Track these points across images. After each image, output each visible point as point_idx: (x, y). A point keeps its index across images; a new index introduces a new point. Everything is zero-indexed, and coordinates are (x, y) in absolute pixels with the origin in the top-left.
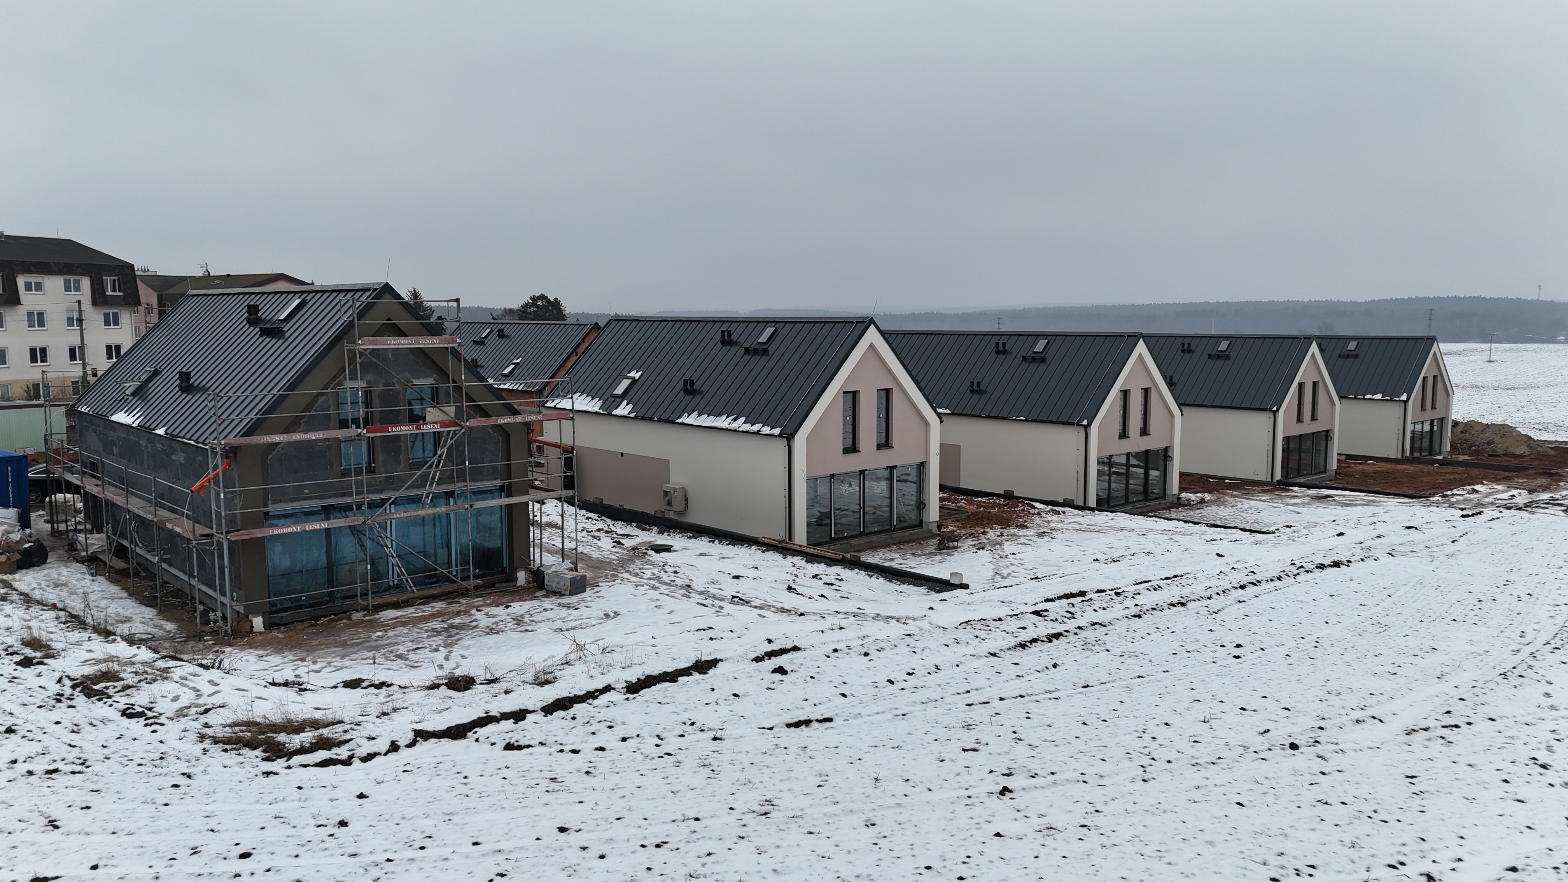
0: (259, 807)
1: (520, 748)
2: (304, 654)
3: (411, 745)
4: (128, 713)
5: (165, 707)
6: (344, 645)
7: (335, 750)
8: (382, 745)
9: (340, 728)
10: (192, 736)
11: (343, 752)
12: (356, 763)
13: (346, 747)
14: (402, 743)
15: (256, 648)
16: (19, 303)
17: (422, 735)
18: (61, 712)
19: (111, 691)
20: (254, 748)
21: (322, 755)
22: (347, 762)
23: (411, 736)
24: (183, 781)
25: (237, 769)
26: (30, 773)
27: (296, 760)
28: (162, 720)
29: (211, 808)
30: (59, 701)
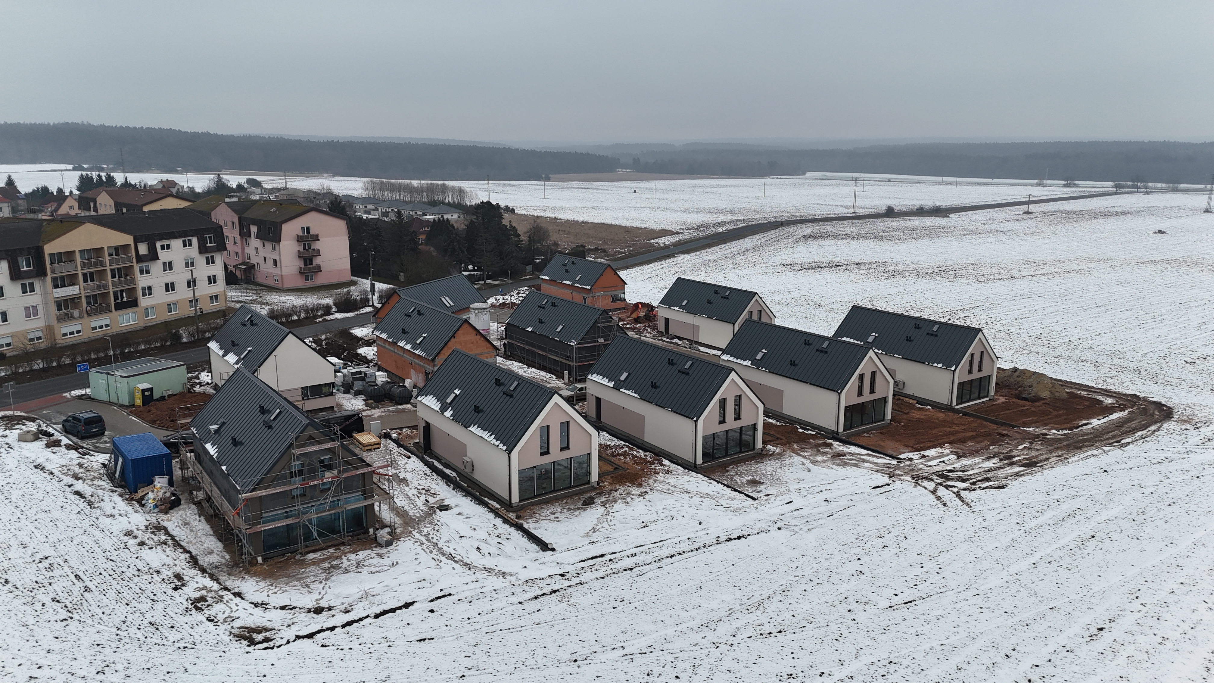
0: (243, 666)
1: (326, 646)
2: (273, 581)
3: (294, 641)
4: (209, 620)
5: (221, 617)
6: (289, 576)
7: (270, 643)
8: (284, 641)
9: (273, 632)
10: (227, 633)
11: (271, 644)
12: (275, 648)
13: (273, 642)
14: (291, 640)
15: (256, 576)
16: (158, 259)
17: (298, 637)
18: (187, 618)
19: (203, 607)
20: (245, 640)
21: (265, 645)
22: (272, 648)
23: (294, 637)
24: (223, 654)
25: (239, 649)
26: (179, 648)
27: (258, 646)
28: (219, 624)
29: (230, 666)
30: (187, 611)
